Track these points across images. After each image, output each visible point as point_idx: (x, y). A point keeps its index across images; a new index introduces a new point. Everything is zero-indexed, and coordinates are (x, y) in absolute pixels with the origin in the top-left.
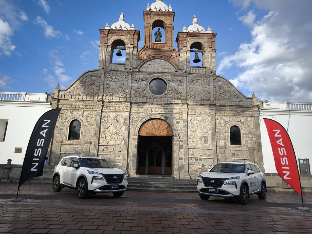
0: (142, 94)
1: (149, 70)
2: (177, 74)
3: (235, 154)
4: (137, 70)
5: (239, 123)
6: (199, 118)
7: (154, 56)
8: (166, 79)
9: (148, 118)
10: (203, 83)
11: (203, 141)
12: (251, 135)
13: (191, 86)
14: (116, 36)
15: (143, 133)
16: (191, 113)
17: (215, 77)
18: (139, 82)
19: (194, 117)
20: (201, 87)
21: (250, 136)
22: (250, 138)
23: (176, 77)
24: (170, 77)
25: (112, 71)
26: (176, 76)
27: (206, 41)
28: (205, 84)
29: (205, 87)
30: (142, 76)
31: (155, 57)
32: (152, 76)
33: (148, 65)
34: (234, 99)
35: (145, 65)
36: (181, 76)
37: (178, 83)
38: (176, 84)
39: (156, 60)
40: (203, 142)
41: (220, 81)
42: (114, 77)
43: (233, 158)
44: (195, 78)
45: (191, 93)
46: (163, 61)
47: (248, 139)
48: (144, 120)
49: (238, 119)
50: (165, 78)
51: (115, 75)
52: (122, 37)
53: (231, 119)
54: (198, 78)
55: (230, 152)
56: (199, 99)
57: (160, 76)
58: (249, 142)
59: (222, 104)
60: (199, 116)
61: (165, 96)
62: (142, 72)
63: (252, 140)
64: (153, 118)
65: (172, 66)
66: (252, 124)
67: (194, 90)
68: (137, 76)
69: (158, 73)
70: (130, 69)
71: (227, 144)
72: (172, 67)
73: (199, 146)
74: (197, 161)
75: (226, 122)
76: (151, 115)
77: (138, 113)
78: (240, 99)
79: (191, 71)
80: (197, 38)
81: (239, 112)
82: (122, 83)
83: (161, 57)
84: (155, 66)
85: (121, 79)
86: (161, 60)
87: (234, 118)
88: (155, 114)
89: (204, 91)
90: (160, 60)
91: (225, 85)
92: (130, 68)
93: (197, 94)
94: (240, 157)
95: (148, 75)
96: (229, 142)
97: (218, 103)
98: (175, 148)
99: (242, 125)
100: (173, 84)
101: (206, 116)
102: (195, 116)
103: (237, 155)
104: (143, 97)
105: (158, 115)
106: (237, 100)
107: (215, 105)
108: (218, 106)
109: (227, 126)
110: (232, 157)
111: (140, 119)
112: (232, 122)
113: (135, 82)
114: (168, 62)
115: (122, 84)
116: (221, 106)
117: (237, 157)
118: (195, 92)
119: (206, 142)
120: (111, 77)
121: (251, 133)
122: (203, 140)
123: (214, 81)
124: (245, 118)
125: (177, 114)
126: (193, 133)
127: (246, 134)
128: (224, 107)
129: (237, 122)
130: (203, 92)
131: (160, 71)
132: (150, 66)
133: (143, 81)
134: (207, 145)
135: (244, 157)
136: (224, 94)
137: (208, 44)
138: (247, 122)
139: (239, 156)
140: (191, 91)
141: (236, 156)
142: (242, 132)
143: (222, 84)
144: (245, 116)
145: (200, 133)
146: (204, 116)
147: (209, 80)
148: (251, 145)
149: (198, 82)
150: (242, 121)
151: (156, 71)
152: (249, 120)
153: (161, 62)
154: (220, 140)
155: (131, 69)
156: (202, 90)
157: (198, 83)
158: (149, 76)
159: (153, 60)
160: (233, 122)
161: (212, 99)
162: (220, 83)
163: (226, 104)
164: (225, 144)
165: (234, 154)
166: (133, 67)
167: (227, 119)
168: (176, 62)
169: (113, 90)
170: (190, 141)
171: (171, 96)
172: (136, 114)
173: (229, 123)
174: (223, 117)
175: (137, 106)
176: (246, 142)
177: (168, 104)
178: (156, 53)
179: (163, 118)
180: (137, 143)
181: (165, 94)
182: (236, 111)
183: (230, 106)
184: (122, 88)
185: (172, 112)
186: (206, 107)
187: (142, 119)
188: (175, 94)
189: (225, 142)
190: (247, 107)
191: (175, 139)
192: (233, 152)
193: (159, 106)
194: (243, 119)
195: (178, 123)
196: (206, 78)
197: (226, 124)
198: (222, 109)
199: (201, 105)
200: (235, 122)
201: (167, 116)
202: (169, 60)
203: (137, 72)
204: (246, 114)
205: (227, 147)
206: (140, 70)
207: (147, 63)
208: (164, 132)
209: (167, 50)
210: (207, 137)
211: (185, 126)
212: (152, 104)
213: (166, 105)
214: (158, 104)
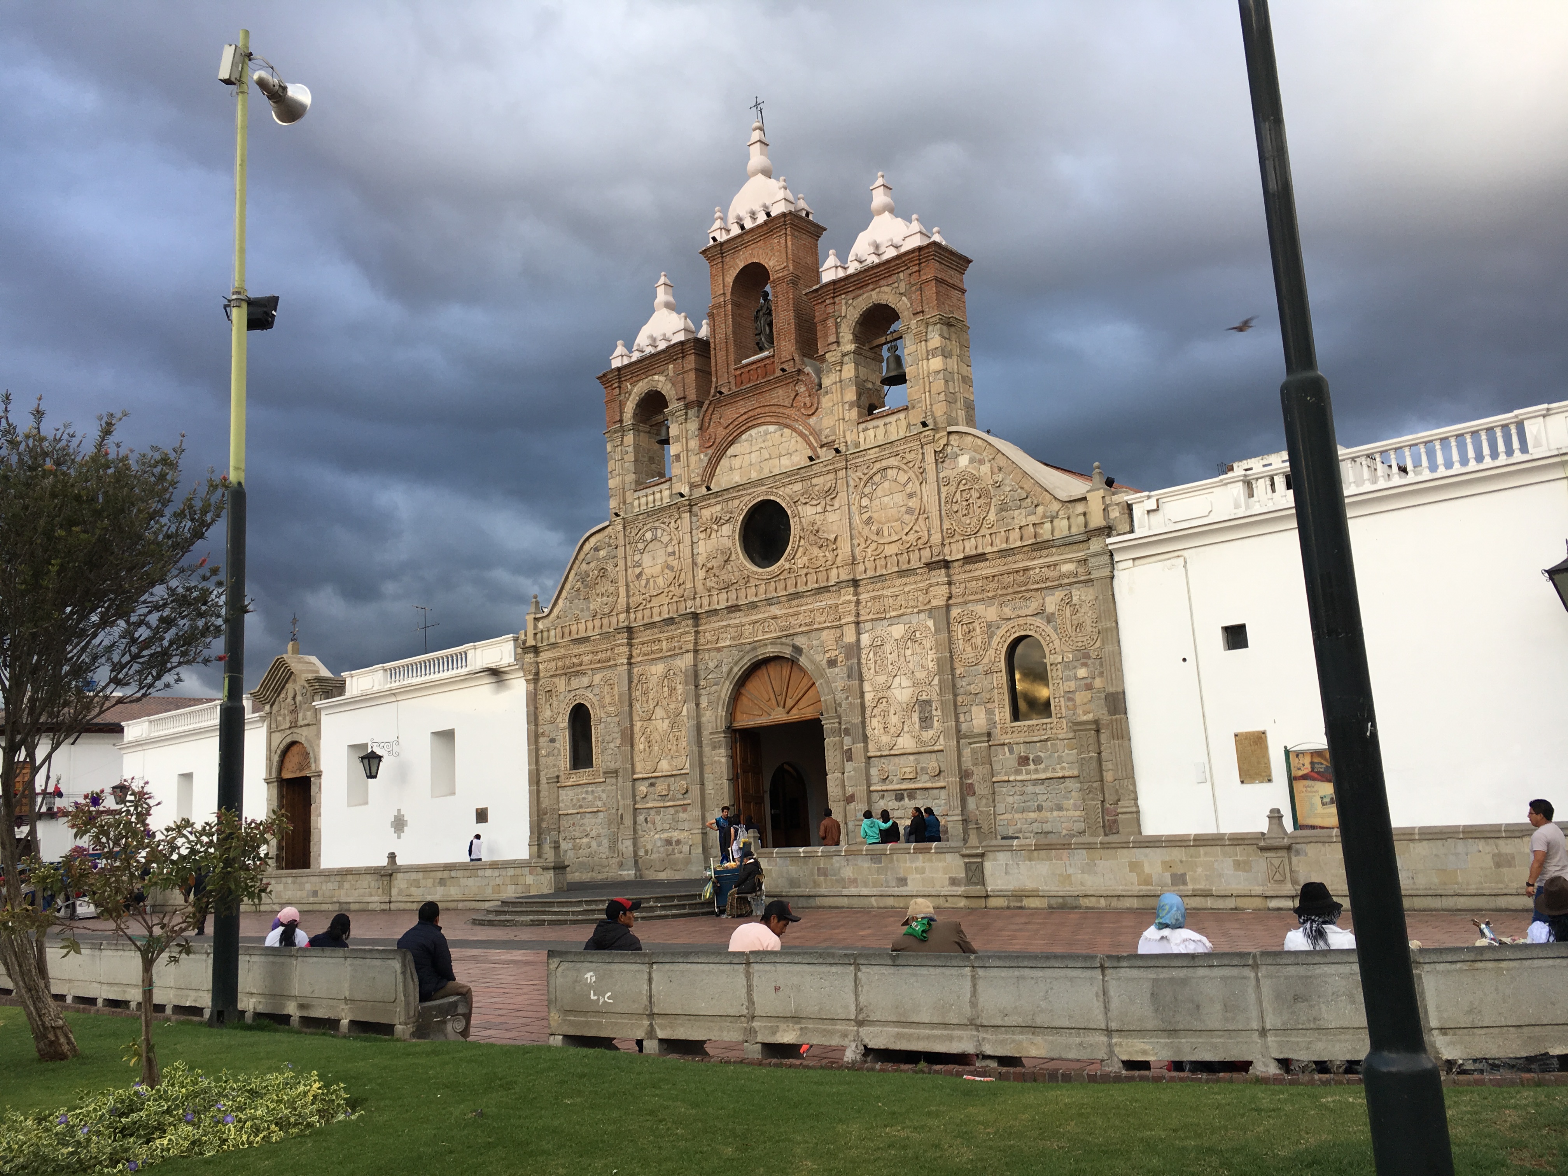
0: (724, 576)
1: (737, 478)
2: (816, 469)
3: (1027, 758)
4: (702, 491)
5: (1038, 621)
6: (898, 631)
7: (745, 417)
8: (784, 499)
9: (746, 662)
10: (902, 478)
11: (917, 720)
12: (1085, 665)
13: (865, 502)
14: (641, 384)
15: (744, 721)
16: (871, 616)
17: (943, 441)
18: (714, 535)
19: (881, 629)
20: (899, 498)
21: (1082, 672)
22: (1083, 682)
23: (814, 482)
24: (798, 487)
25: (641, 517)
26: (816, 475)
27: (903, 287)
28: (908, 480)
29: (910, 496)
30: (717, 508)
31: (747, 421)
32: (745, 499)
33: (733, 461)
34: (1020, 517)
35: (722, 462)
36: (828, 472)
37: (823, 503)
38: (819, 509)
39: (753, 432)
40: (917, 726)
41: (962, 450)
42: (648, 536)
43: (1019, 778)
44: (878, 466)
45: (866, 532)
46: (772, 428)
47: (1072, 685)
48: (738, 671)
49: (1034, 606)
50: (782, 496)
51: (649, 526)
52: (656, 377)
53: (1007, 611)
54: (884, 463)
55: (1011, 751)
56: (894, 549)
57: (767, 493)
58: (1081, 697)
59: (973, 553)
60: (896, 620)
61: (787, 566)
62: (717, 494)
63: (1089, 687)
64: (760, 658)
65: (799, 439)
66: (1091, 616)
67: (875, 516)
68: (706, 513)
69: (760, 482)
70: (685, 495)
71: (997, 718)
72: (801, 442)
73: (906, 743)
74: (902, 803)
75: (989, 626)
76: (754, 649)
77: (719, 650)
78: (1040, 509)
79: (862, 440)
80: (873, 290)
81: (1037, 571)
82: (670, 549)
83: (765, 415)
84: (753, 455)
85: (666, 538)
86: (764, 427)
87: (1019, 603)
88: (763, 643)
89: (910, 511)
90: (762, 429)
91: (981, 462)
93: (886, 533)
94: (1045, 770)
95: (735, 497)
96: (1002, 712)
97: (955, 553)
98: (832, 758)
99: (1049, 629)
100: (808, 511)
101: (920, 616)
102: (885, 623)
103: (1038, 761)
104: (728, 586)
105: (771, 643)
106: (1031, 519)
107: (945, 564)
108: (960, 563)
109: (996, 640)
110: (1017, 772)
111: (725, 669)
112: (1011, 624)
113: (702, 536)
114: (788, 426)
115: (669, 554)
116: (969, 560)
117: (1036, 771)
118: (879, 522)
119: (926, 722)
120: (642, 539)
121: (1087, 656)
122: (916, 717)
123: (940, 457)
124: (1059, 594)
125: (828, 627)
126: (880, 695)
127: (1067, 665)
128: (982, 564)
129: (1030, 620)
130: (907, 518)
131: (766, 473)
132: (736, 462)
133: (724, 527)
134: (931, 732)
135: (1063, 768)
136: (979, 503)
138: (1067, 612)
139: (1042, 766)
140: (869, 521)
141: (1032, 767)
142: (1049, 659)
143: (972, 460)
144: (1061, 585)
145: (902, 691)
146: (915, 619)
147: (923, 457)
148: (1086, 713)
149: (885, 478)
150: (1049, 609)
151: (754, 476)
152: (1075, 599)
153: (769, 436)
154: (974, 708)
155: (687, 490)
156: (903, 509)
157: (887, 484)
158: (737, 502)
159: (744, 436)
160: (1016, 622)
161: (937, 538)
162: (963, 461)
163: (989, 549)
164: (992, 723)
165: (1024, 761)
166: (692, 481)
167: (991, 613)
168: (812, 421)
169: (651, 581)
170: (874, 725)
171: (805, 559)
172: (714, 654)
173: (1001, 632)
174: (979, 608)
175: (715, 624)
176: (1070, 699)
177: (797, 595)
178: (751, 404)
179: (788, 652)
180: (724, 760)
181: (786, 560)
182: (1026, 570)
183: (1004, 553)
184: (671, 568)
185: (811, 623)
186: (919, 578)
187: (731, 669)
188: (816, 551)
189: (990, 712)
190: (1069, 543)
191: (828, 725)
192: (1022, 750)
193: (775, 610)
194: (1052, 602)
195: (832, 663)
196: (909, 457)
197: (991, 637)
198: (977, 573)
199: (902, 573)
200: (1021, 621)
201: (800, 641)
202: (789, 417)
203: (704, 498)
204: (1062, 576)
205: (997, 731)
206: (708, 489)
207: (730, 452)
208: (802, 704)
209: (778, 380)
210: (928, 702)
211: (857, 674)
212: (753, 606)
213: (794, 603)
214: (769, 601)
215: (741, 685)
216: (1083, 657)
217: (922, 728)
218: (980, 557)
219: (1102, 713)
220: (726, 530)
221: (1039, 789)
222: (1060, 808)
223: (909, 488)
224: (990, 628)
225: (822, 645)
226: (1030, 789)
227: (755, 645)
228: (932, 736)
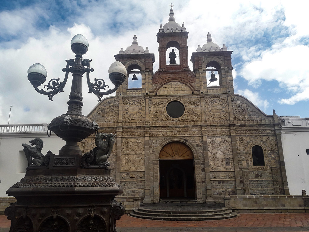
0: (160, 117)
1: (166, 93)
2: (194, 96)
4: (154, 94)
5: (261, 143)
6: (219, 140)
7: (170, 78)
9: (167, 142)
10: (221, 103)
11: (225, 163)
12: (273, 154)
13: (209, 107)
14: (131, 61)
15: (163, 158)
16: (211, 135)
17: (233, 97)
18: (157, 106)
19: (214, 139)
20: (220, 107)
21: (273, 156)
22: (273, 158)
23: (193, 99)
24: (187, 99)
25: (129, 97)
27: (222, 59)
28: (223, 104)
29: (223, 108)
30: (159, 100)
31: (170, 80)
32: (169, 99)
33: (165, 88)
34: (255, 118)
35: (161, 88)
36: (198, 97)
37: (196, 105)
38: (194, 106)
39: (172, 83)
41: (238, 100)
42: (132, 103)
44: (213, 99)
45: (209, 114)
46: (179, 83)
47: (270, 158)
48: (164, 144)
49: (259, 139)
50: (182, 101)
51: (132, 100)
52: (137, 61)
53: (252, 139)
54: (215, 99)
55: (253, 173)
56: (218, 120)
57: (177, 99)
59: (242, 124)
60: (219, 137)
61: (183, 118)
62: (159, 96)
63: (275, 159)
64: (172, 141)
65: (188, 87)
66: (274, 143)
67: (212, 110)
68: (154, 100)
69: (175, 96)
70: (147, 94)
72: (188, 89)
73: (221, 168)
74: (220, 184)
77: (157, 137)
78: (260, 117)
79: (209, 92)
80: (213, 57)
81: (261, 131)
82: (140, 107)
83: (177, 79)
84: (172, 88)
85: (138, 105)
86: (177, 82)
87: (256, 138)
88: (174, 137)
89: (223, 111)
90: (175, 83)
91: (244, 103)
92: (146, 93)
93: (215, 115)
95: (165, 98)
96: (251, 163)
98: (197, 171)
99: (264, 145)
100: (190, 106)
101: (227, 137)
102: (215, 137)
104: (162, 121)
105: (177, 138)
106: (258, 119)
107: (234, 125)
108: (238, 126)
109: (249, 146)
110: (255, 178)
111: (159, 143)
112: (253, 142)
113: (152, 106)
114: (184, 84)
115: (140, 109)
116: (241, 125)
117: (261, 178)
118: (213, 112)
119: (228, 164)
120: (129, 103)
123: (232, 100)
124: (266, 137)
125: (197, 136)
126: (214, 155)
127: (268, 153)
128: (244, 127)
129: (259, 142)
131: (176, 94)
135: (268, 178)
136: (243, 113)
137: (224, 62)
138: (269, 141)
139: (262, 177)
140: (210, 111)
141: (259, 177)
142: (264, 152)
143: (241, 103)
144: (267, 135)
145: (220, 155)
146: (225, 138)
147: (228, 100)
148: (274, 165)
149: (216, 102)
150: (264, 140)
151: (172, 94)
152: (271, 139)
153: (178, 85)
154: (243, 161)
156: (221, 110)
157: (216, 104)
159: (169, 83)
160: (255, 142)
161: (231, 119)
162: (239, 102)
163: (247, 124)
164: (248, 165)
165: (257, 175)
166: (150, 91)
167: (248, 139)
168: (192, 84)
169: (132, 115)
170: (212, 163)
171: (189, 118)
172: (155, 138)
173: (250, 144)
174: (244, 138)
175: (155, 130)
176: (269, 162)
177: (187, 126)
178: (171, 76)
179: (183, 141)
180: (158, 168)
181: (183, 117)
182: (257, 130)
183: (251, 126)
184: (140, 113)
185: (191, 134)
186: (225, 128)
187: (162, 143)
188: (193, 116)
189: (247, 163)
190: (268, 126)
191: (196, 162)
192: (256, 173)
193: (178, 129)
194: (264, 139)
195: (198, 145)
196: (223, 98)
197: (248, 145)
198: (243, 129)
199: (220, 126)
200: (256, 142)
201: (187, 138)
202: (185, 81)
203: (154, 96)
204: (267, 133)
205: (250, 167)
206: (156, 94)
207: (163, 86)
208: (184, 155)
209: (182, 71)
210: (228, 159)
211: (205, 149)
212: (171, 127)
213: (185, 128)
214: (176, 127)
215: (163, 148)
216: (273, 152)
217: (226, 165)
218: (245, 125)
219: (278, 166)
220: (161, 106)
221: (261, 182)
222: (267, 187)
223: (223, 106)
224: (248, 143)
225: (195, 140)
226: (259, 182)
227: (171, 138)
228: (230, 167)
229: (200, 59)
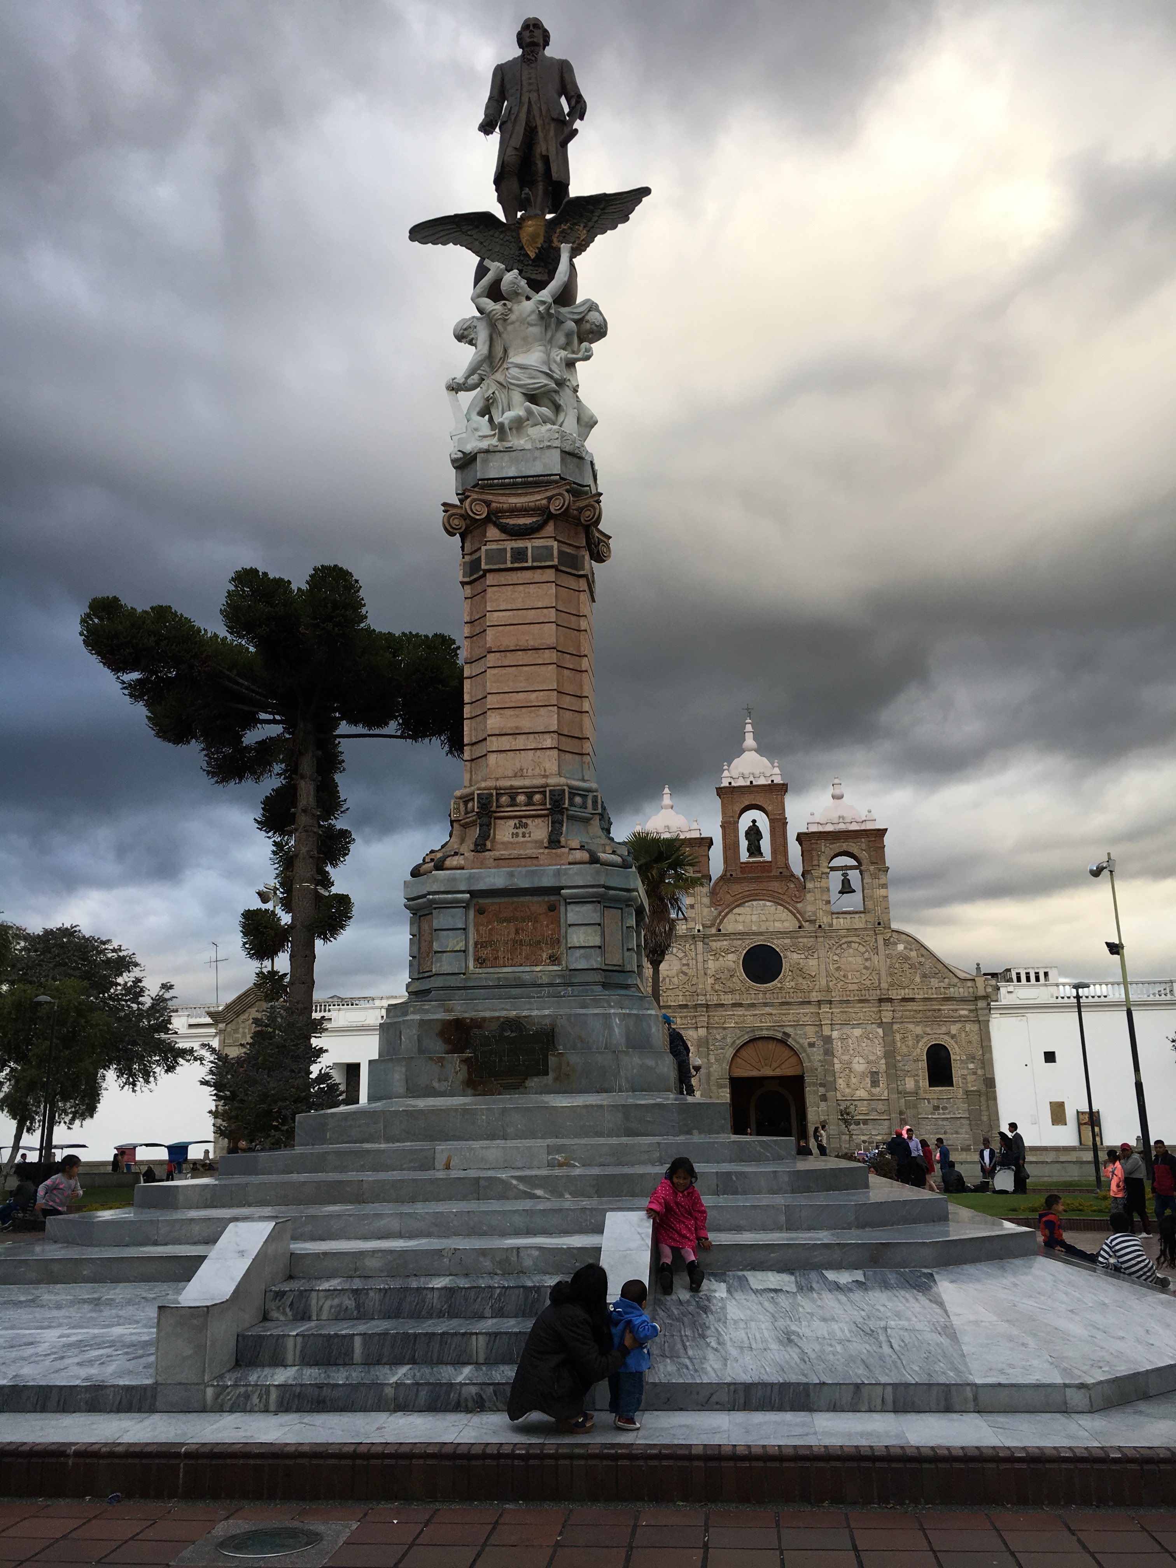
0: (729, 984)
1: (740, 928)
2: (802, 933)
3: (939, 1107)
4: (713, 931)
5: (946, 1037)
6: (857, 1032)
7: (749, 893)
8: (778, 946)
9: (746, 1038)
10: (862, 949)
12: (973, 1062)
13: (836, 958)
15: (739, 1073)
16: (840, 1022)
17: (889, 935)
18: (721, 959)
19: (847, 1030)
20: (859, 960)
21: (971, 1066)
22: (971, 1071)
23: (800, 940)
24: (788, 941)
26: (802, 937)
27: (864, 846)
28: (867, 951)
29: (867, 960)
30: (725, 943)
31: (750, 895)
32: (748, 942)
33: (737, 917)
34: (934, 982)
35: (729, 916)
36: (811, 937)
37: (806, 954)
38: (803, 956)
39: (754, 903)
40: (869, 1085)
41: (900, 941)
43: (934, 1117)
44: (844, 940)
45: (837, 974)
46: (768, 904)
47: (965, 1072)
48: (739, 1042)
49: (944, 1029)
50: (776, 944)
53: (928, 1030)
54: (850, 939)
55: (929, 1102)
56: (855, 987)
57: (765, 941)
58: (971, 1078)
59: (907, 996)
60: (857, 1026)
61: (779, 985)
62: (725, 935)
63: (975, 1073)
64: (757, 1036)
65: (790, 914)
66: (975, 1038)
67: (843, 966)
68: (714, 945)
69: (761, 934)
70: (699, 931)
71: (921, 1085)
72: (791, 916)
73: (861, 1093)
75: (917, 1036)
76: (753, 1031)
77: (725, 1028)
78: (946, 980)
79: (834, 923)
81: (946, 1011)
82: (684, 962)
83: (764, 895)
84: (753, 916)
85: (681, 955)
86: (763, 902)
87: (935, 1027)
88: (760, 1029)
89: (866, 968)
91: (911, 950)
92: (697, 928)
93: (850, 977)
94: (949, 1114)
95: (739, 939)
96: (924, 1083)
97: (894, 994)
98: (810, 1099)
99: (953, 1042)
100: (795, 956)
101: (874, 1026)
102: (849, 1027)
103: (945, 1108)
104: (732, 991)
105: (766, 1029)
106: (942, 984)
107: (890, 1000)
108: (898, 1001)
109: (921, 1044)
110: (932, 1114)
111: (729, 1040)
112: (930, 1037)
113: (711, 958)
114: (781, 905)
115: (684, 965)
116: (904, 1000)
117: (944, 1114)
118: (845, 971)
119: (875, 1083)
121: (974, 1058)
122: (868, 1080)
123: (887, 943)
124: (958, 1025)
125: (810, 1025)
126: (846, 1066)
127: (962, 1061)
128: (912, 1004)
129: (942, 1036)
130: (864, 971)
131: (762, 930)
132: (740, 918)
133: (729, 955)
134: (878, 1089)
135: (959, 1113)
136: (910, 971)
137: (869, 854)
138: (963, 1035)
139: (947, 1111)
140: (839, 969)
141: (941, 1111)
142: (953, 1057)
143: (905, 948)
144: (960, 1021)
145: (859, 1065)
146: (869, 1028)
147: (876, 940)
148: (972, 1086)
149: (850, 947)
150: (953, 1032)
151: (754, 929)
152: (967, 1029)
153: (766, 908)
154: (907, 1079)
155: (701, 928)
156: (862, 966)
157: (851, 951)
158: (740, 942)
159: (747, 904)
160: (934, 1036)
161: (884, 985)
162: (901, 947)
163: (917, 996)
164: (917, 1087)
165: (936, 1108)
166: (706, 923)
167: (918, 1030)
168: (799, 905)
169: (667, 980)
170: (841, 1083)
171: (793, 983)
172: (721, 1030)
173: (925, 1040)
174: (911, 1026)
175: (720, 1012)
176: (964, 1079)
177: (788, 1003)
178: (753, 886)
179: (779, 1036)
180: (728, 1095)
181: (779, 982)
182: (939, 1010)
183: (926, 1000)
184: (686, 974)
185: (798, 1021)
186: (871, 1005)
187: (734, 1041)
188: (800, 980)
189: (917, 1082)
190: (963, 1000)
191: (807, 1079)
192: (936, 1103)
193: (768, 1010)
194: (954, 1029)
195: (811, 1045)
196: (867, 939)
197: (918, 1042)
198: (910, 1008)
199: (861, 1001)
200: (937, 1036)
201: (788, 1030)
202: (782, 900)
203: (715, 935)
204: (961, 1016)
205: (921, 1091)
206: (720, 930)
207: (735, 911)
208: (783, 1066)
209: (775, 877)
210: (877, 1073)
211: (829, 1052)
212: (753, 1005)
213: (784, 1007)
214: (765, 1005)
215: (738, 1051)
216: (972, 1058)
217: (872, 1086)
218: (912, 1000)
219: (982, 1087)
220: (731, 957)
221: (945, 1123)
222: (957, 1133)
223: (866, 955)
224: (918, 1038)
225: (805, 1034)
226: (940, 1123)
227: (754, 1029)
228: (882, 1091)
229: (814, 846)
